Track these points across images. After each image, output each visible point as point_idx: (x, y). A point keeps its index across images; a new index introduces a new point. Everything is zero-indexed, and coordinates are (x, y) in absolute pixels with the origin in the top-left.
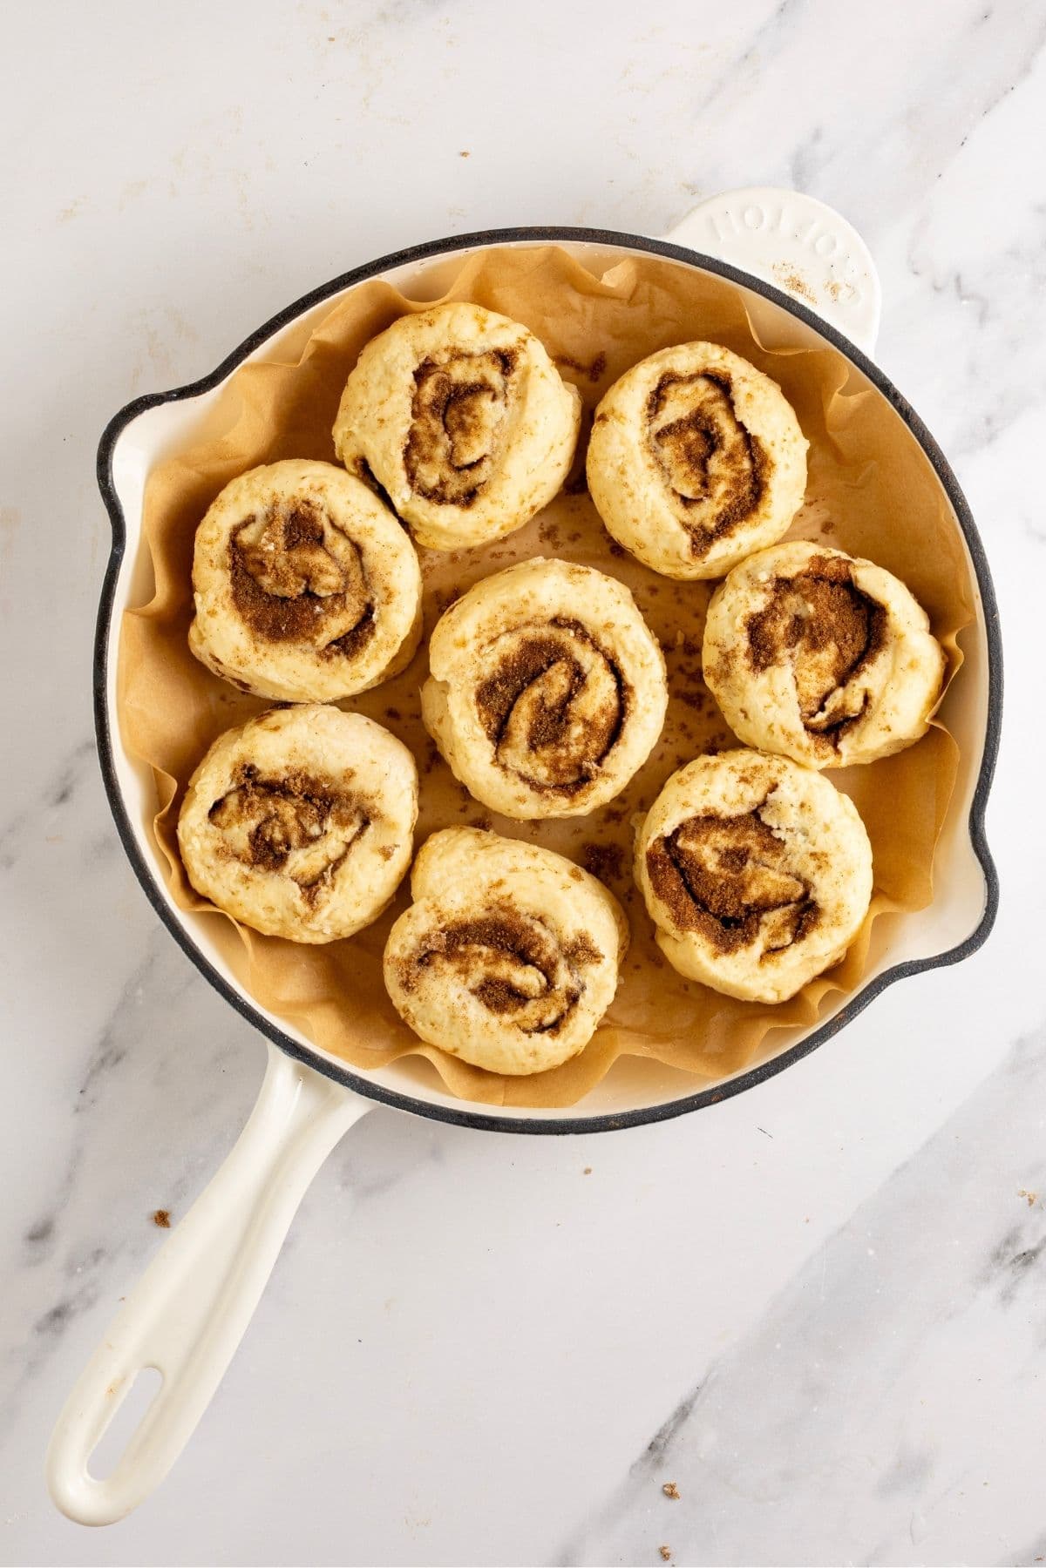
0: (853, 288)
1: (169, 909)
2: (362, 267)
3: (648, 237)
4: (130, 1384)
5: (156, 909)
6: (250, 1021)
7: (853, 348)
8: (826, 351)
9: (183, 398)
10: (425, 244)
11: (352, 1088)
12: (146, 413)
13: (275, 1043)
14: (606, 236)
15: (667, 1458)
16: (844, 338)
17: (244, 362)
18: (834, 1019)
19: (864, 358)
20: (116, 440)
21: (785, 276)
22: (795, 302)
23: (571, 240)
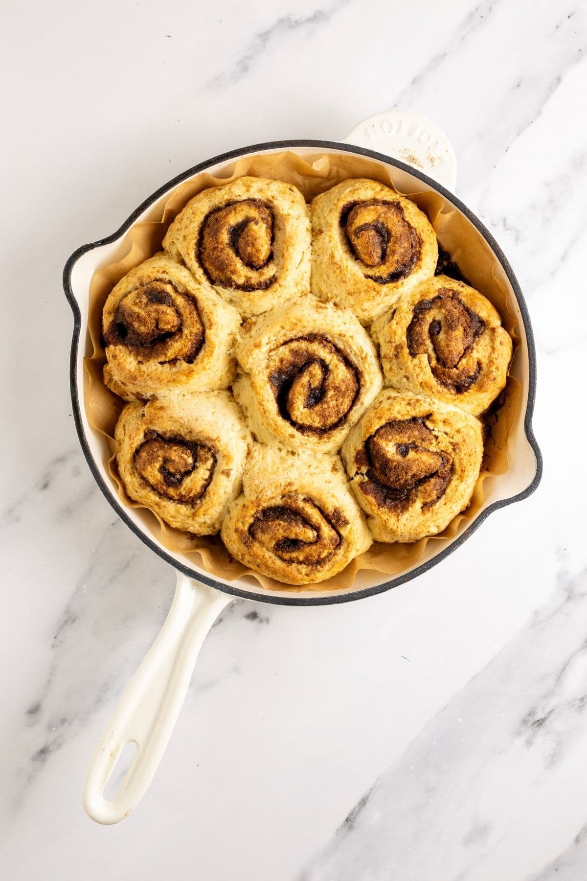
0: (441, 159)
1: (120, 507)
2: (190, 170)
3: (334, 141)
4: (121, 750)
5: (113, 507)
6: (166, 560)
7: (444, 189)
8: (430, 192)
9: (104, 245)
10: (221, 155)
11: (221, 590)
12: (86, 254)
13: (180, 570)
14: (313, 143)
15: (355, 825)
16: (439, 185)
17: (134, 224)
18: (464, 533)
19: (450, 194)
20: (72, 269)
21: (406, 155)
22: (412, 168)
23: (295, 146)
